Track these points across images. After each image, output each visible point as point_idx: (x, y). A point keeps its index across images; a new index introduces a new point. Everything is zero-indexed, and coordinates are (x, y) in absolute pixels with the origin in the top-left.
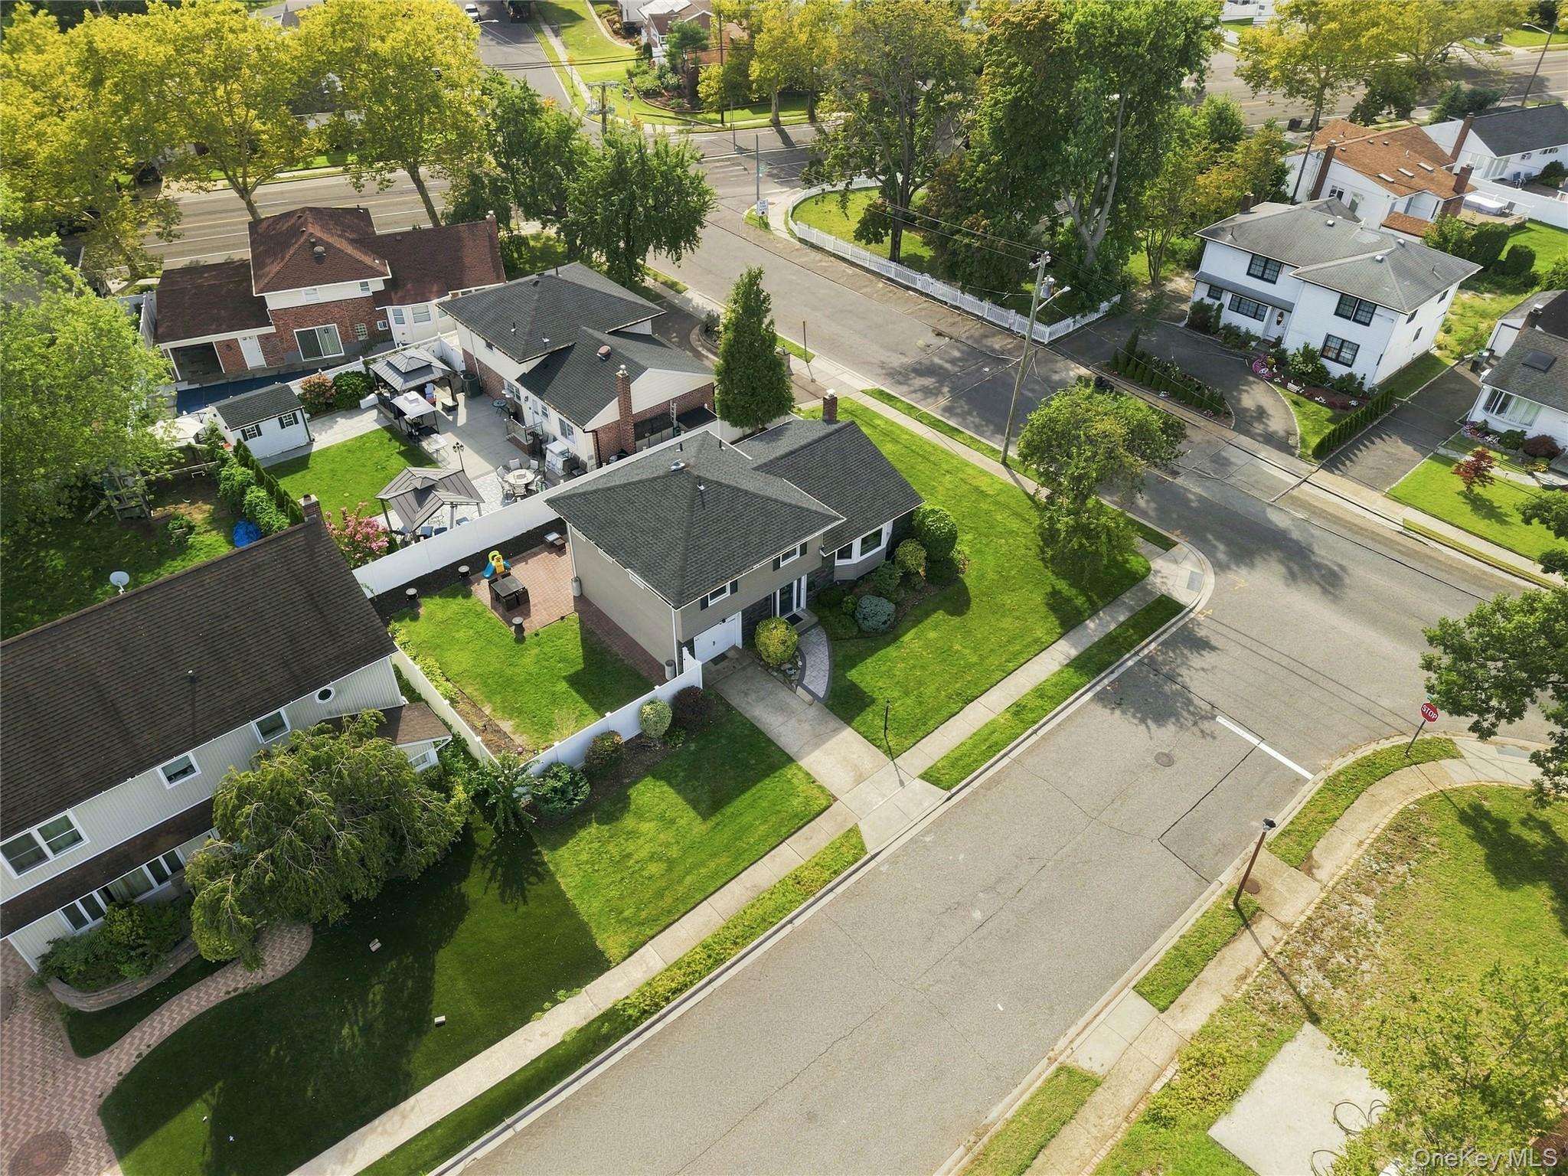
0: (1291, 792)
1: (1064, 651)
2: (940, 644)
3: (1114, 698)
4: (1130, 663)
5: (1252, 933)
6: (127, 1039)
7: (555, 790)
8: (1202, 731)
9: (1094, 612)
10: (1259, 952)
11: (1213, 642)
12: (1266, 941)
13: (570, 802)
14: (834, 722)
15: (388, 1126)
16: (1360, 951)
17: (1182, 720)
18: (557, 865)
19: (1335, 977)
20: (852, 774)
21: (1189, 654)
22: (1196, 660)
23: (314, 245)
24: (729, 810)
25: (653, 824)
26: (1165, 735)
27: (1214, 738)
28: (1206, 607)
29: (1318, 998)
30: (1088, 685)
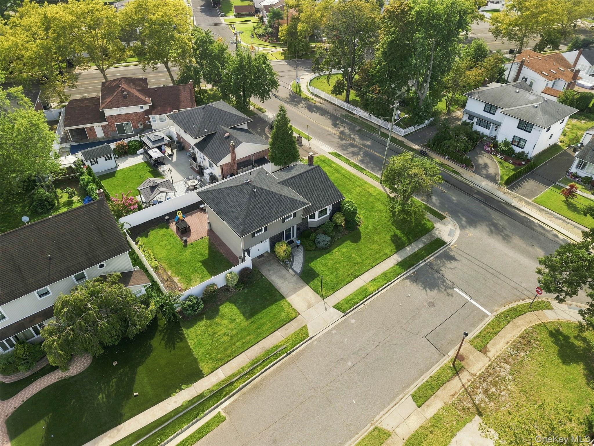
0: (482, 320)
1: (395, 259)
2: (347, 254)
3: (414, 279)
4: (422, 265)
5: (459, 377)
6: (19, 394)
7: (189, 306)
8: (448, 293)
9: (410, 243)
10: (461, 385)
11: (457, 258)
12: (464, 381)
13: (195, 311)
14: (302, 283)
15: (112, 434)
16: (502, 387)
17: (440, 288)
18: (188, 335)
19: (491, 397)
20: (307, 304)
21: (446, 262)
22: (449, 265)
23: (123, 92)
24: (257, 317)
25: (227, 321)
26: (433, 294)
27: (452, 296)
28: (455, 244)
29: (482, 405)
30: (404, 273)
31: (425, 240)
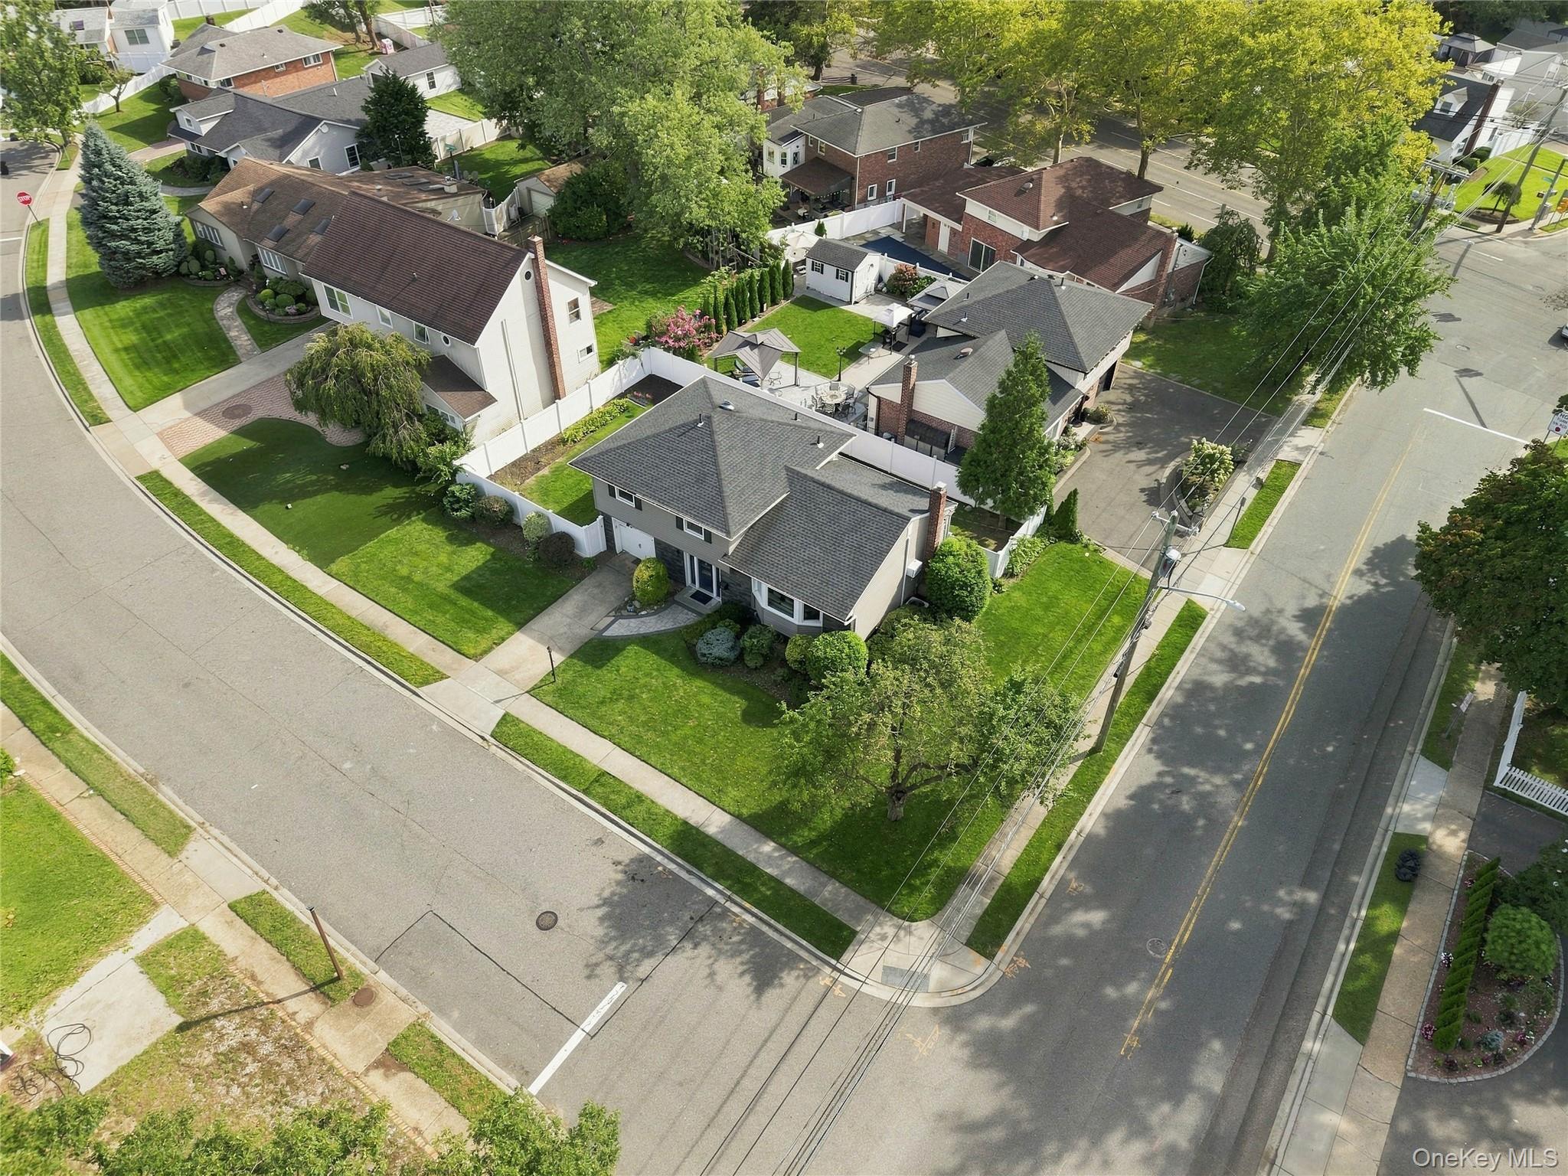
1: (713, 820)
3: (642, 875)
4: (710, 892)
5: (305, 992)
6: (300, 412)
7: (455, 495)
8: (597, 965)
9: (794, 850)
10: (279, 997)
12: (292, 1005)
17: (614, 944)
18: (408, 524)
19: (228, 1060)
20: (508, 667)
21: (739, 960)
24: (461, 598)
25: (446, 561)
27: (589, 977)
29: (208, 1035)
30: (659, 847)
31: (831, 894)
